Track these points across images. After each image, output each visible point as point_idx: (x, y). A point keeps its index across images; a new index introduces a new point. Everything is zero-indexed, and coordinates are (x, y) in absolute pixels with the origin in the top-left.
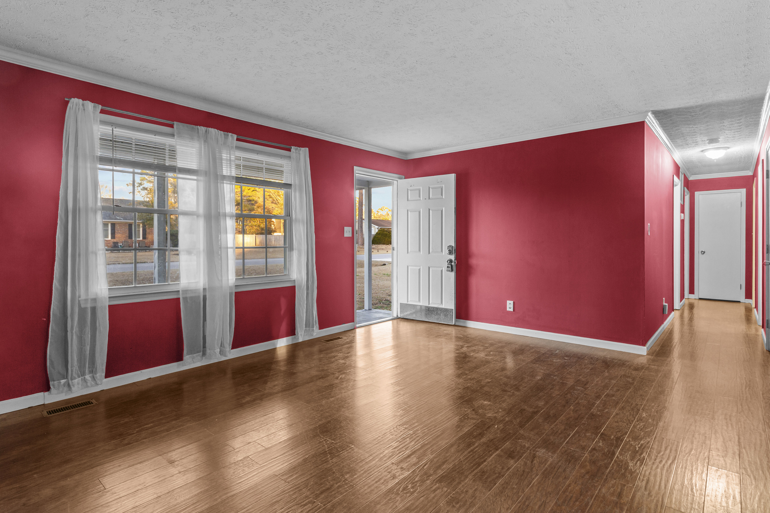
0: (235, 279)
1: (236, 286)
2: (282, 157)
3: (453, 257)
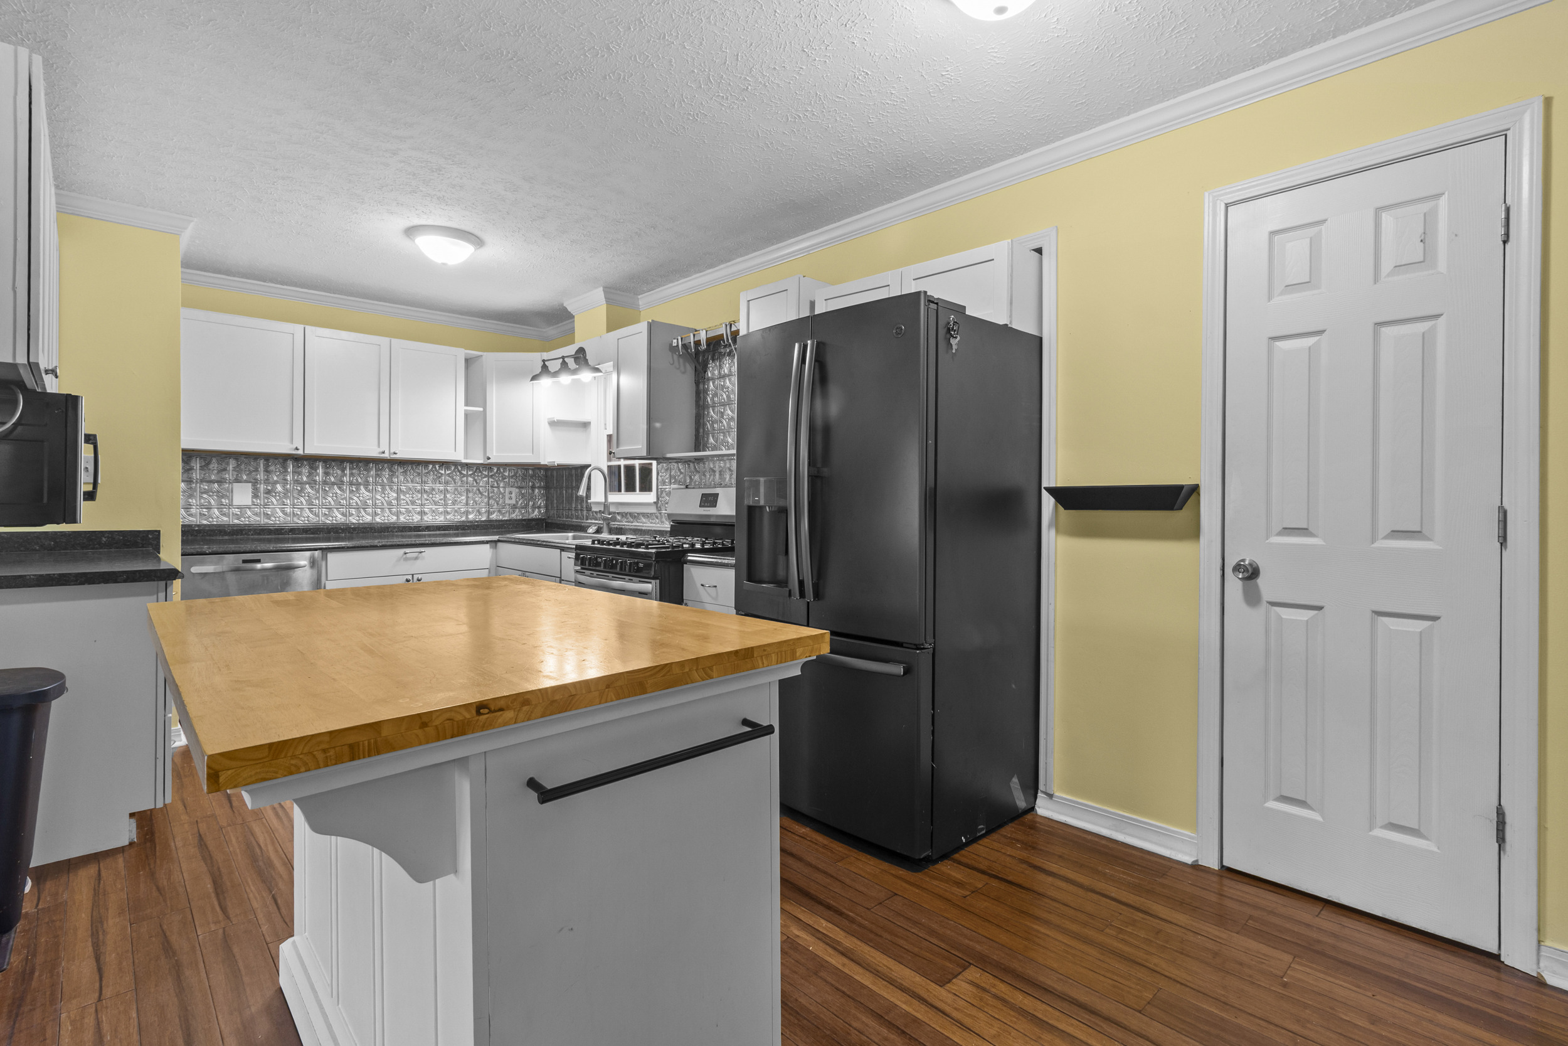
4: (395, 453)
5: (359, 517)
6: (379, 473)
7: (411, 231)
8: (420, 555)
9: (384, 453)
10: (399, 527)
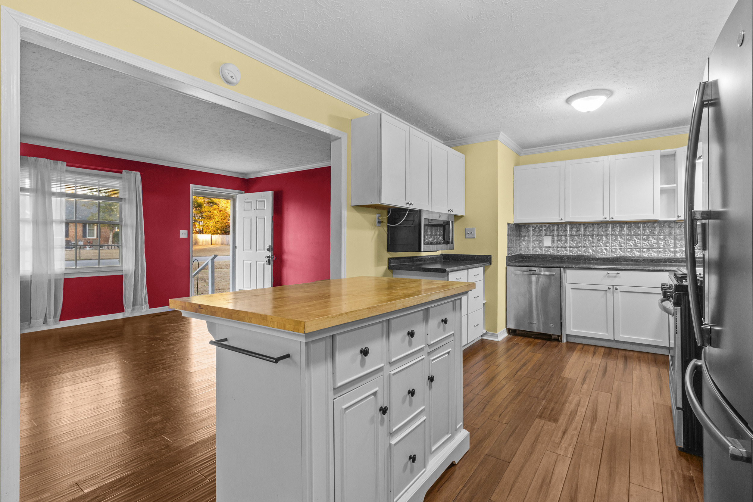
0: (64, 269)
1: (65, 274)
2: (114, 178)
3: (270, 254)
4: (612, 218)
5: (602, 253)
6: (614, 229)
7: (568, 101)
8: (618, 275)
9: (606, 218)
10: (624, 259)
